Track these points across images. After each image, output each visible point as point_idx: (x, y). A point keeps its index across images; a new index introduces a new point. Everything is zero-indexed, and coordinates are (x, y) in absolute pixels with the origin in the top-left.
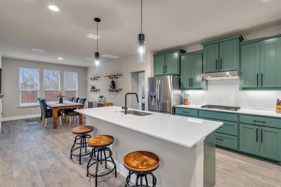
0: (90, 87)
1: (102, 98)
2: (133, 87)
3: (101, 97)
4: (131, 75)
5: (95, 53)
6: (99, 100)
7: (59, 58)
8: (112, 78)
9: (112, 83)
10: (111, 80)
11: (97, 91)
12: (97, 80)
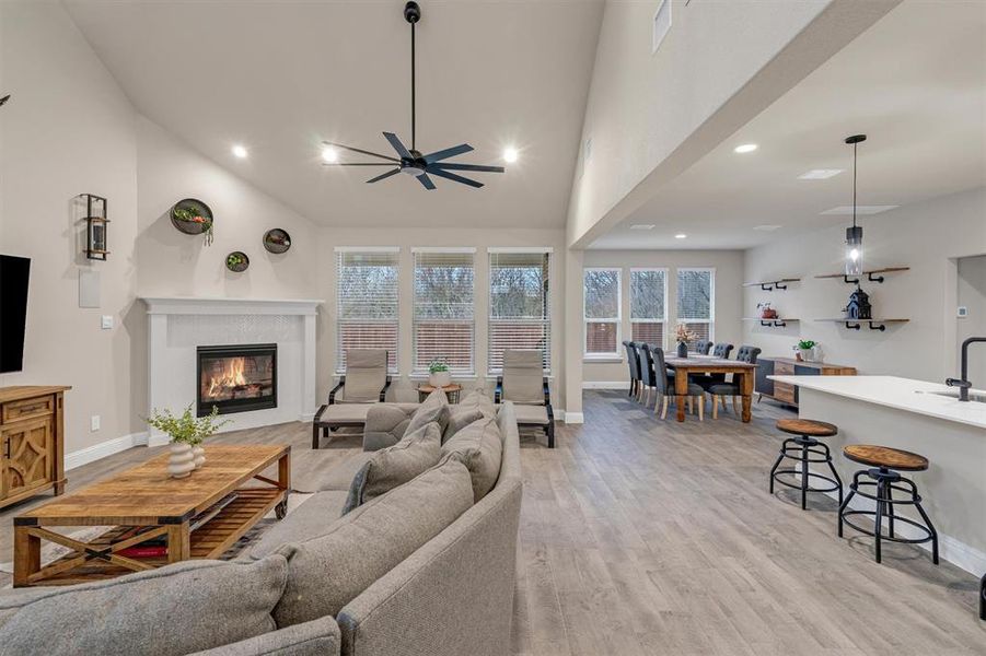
0: (760, 313)
1: (808, 348)
2: (962, 312)
3: (807, 346)
4: (956, 267)
5: (848, 230)
6: (798, 355)
7: (678, 237)
8: (856, 282)
9: (856, 299)
10: (853, 288)
11: (784, 325)
12: (785, 288)
